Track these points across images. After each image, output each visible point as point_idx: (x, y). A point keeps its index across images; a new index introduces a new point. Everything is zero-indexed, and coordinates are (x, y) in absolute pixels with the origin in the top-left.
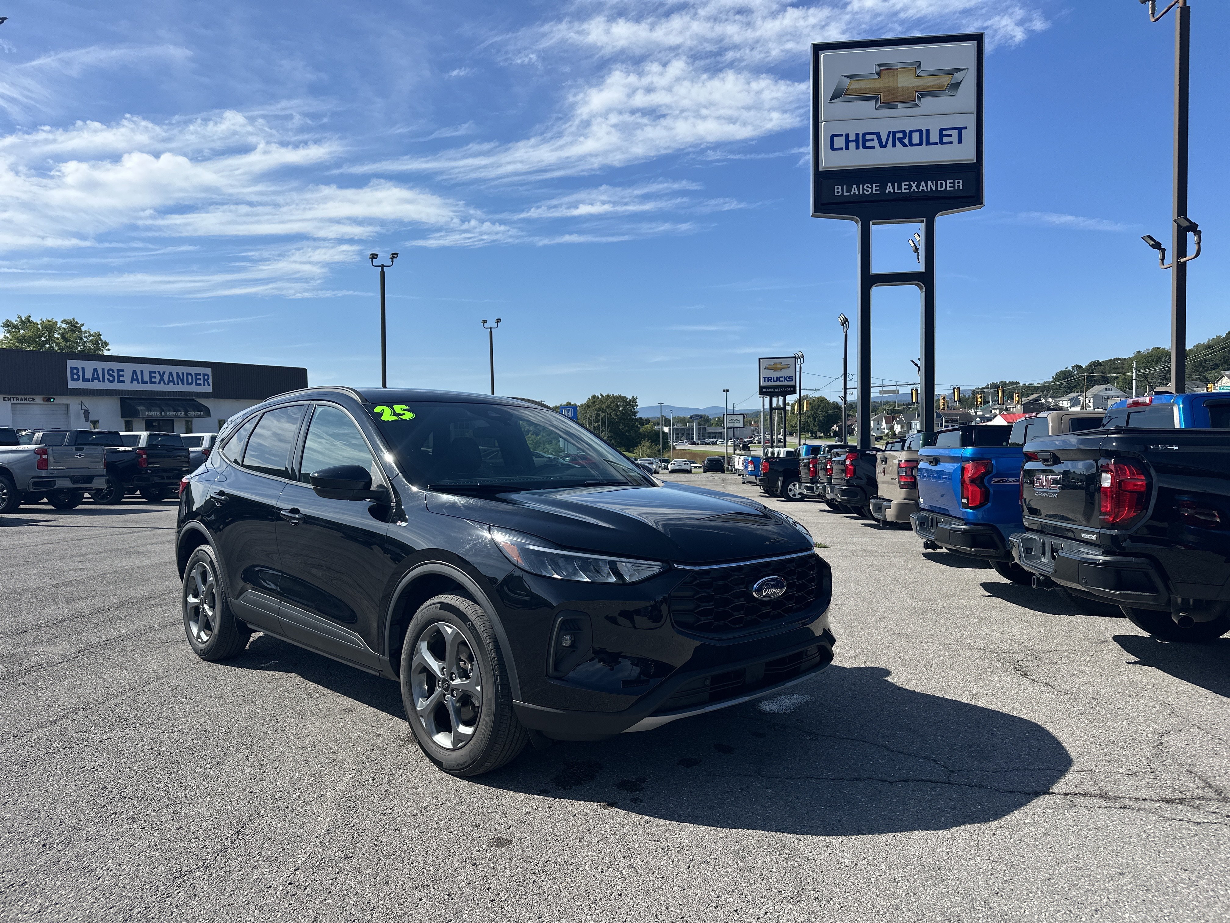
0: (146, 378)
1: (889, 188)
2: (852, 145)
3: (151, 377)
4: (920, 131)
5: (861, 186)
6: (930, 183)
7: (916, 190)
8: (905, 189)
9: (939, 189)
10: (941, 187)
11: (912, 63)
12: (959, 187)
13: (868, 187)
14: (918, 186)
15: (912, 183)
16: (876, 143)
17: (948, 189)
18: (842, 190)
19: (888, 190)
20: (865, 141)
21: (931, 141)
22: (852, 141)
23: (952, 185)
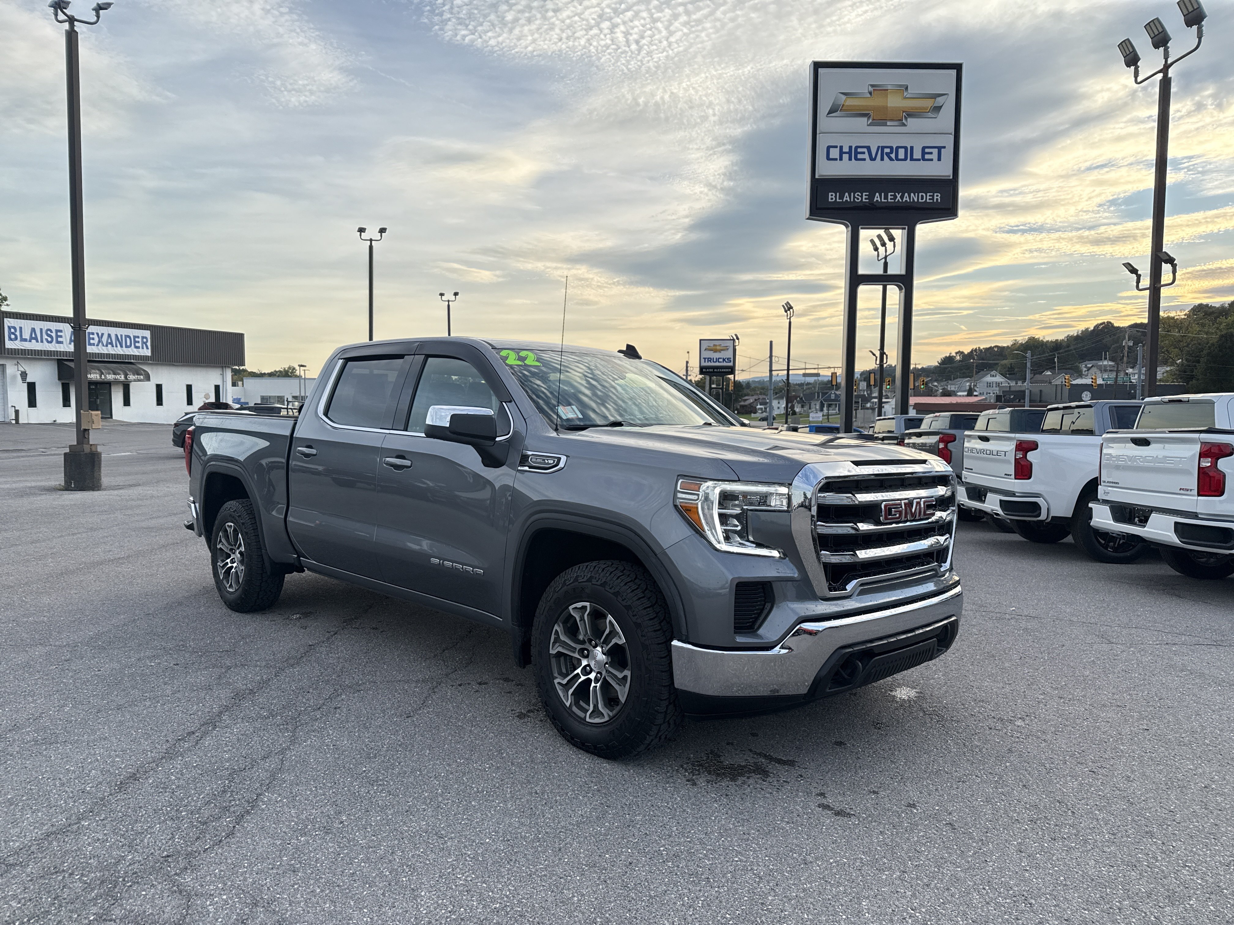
1: (877, 198)
2: (846, 157)
3: (90, 339)
4: (906, 148)
5: (852, 194)
6: (912, 195)
7: (900, 200)
8: (891, 199)
9: (920, 201)
10: (922, 199)
11: (901, 86)
12: (937, 199)
13: (858, 195)
14: (902, 197)
15: (897, 194)
16: (866, 156)
17: (928, 201)
18: (836, 197)
19: (875, 199)
20: (857, 153)
21: (915, 157)
22: (846, 153)
23: (931, 197)
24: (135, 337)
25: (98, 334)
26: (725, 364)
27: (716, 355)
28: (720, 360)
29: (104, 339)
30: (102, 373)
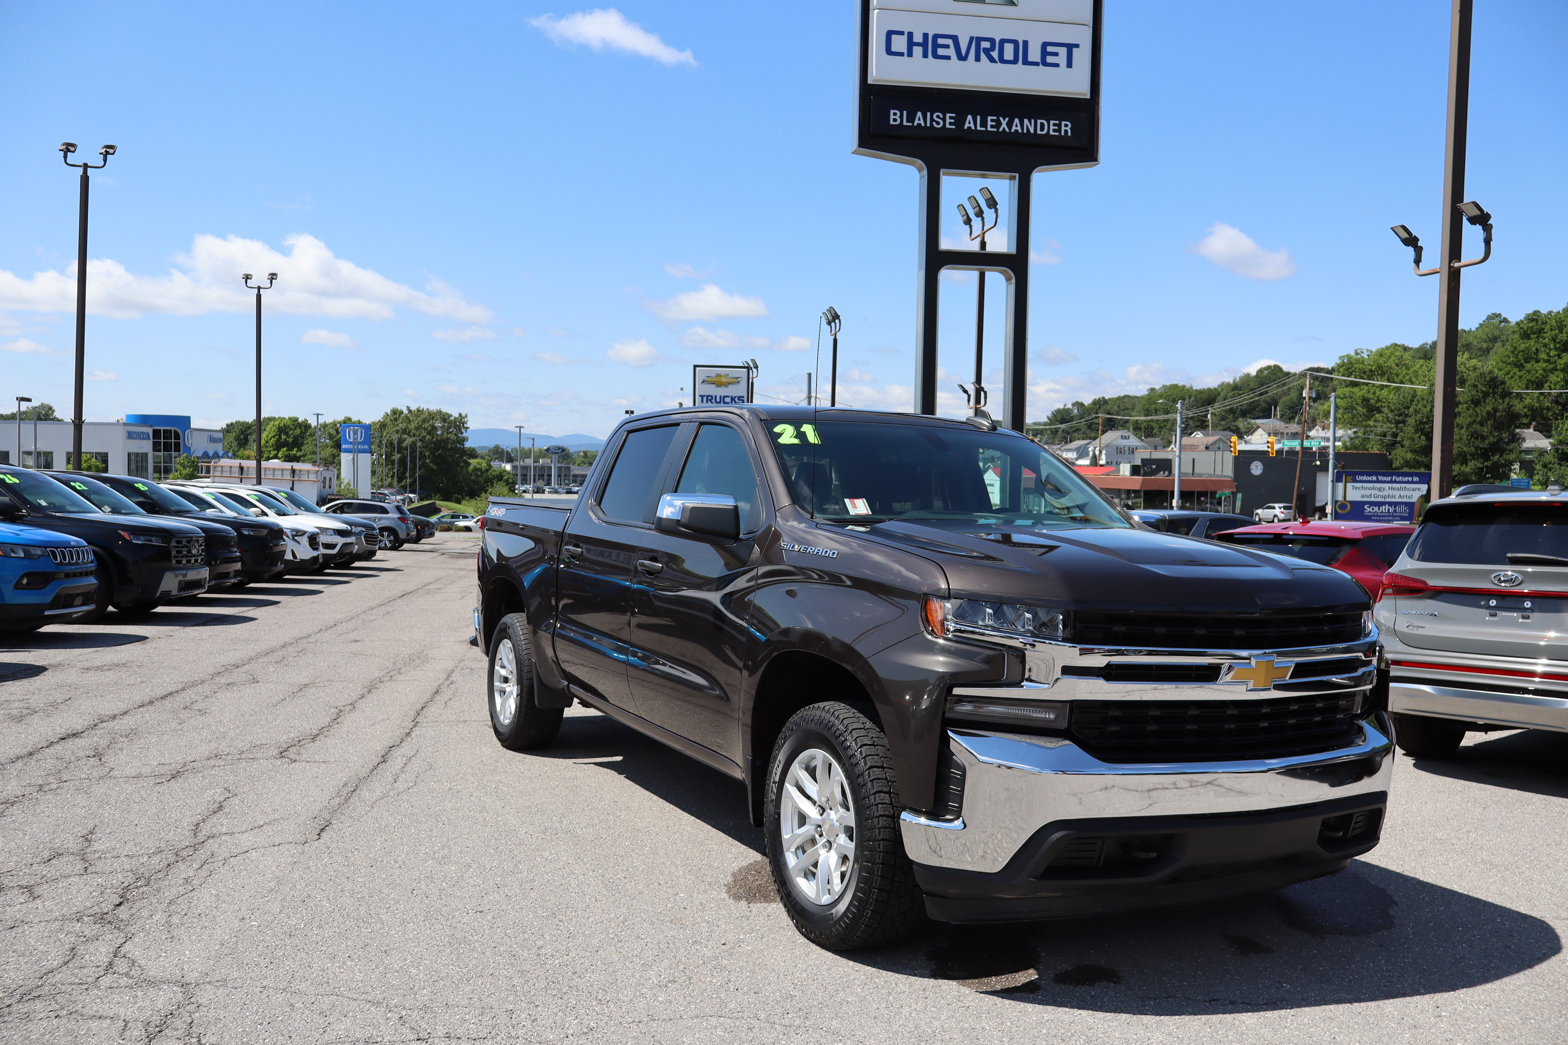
1: (969, 123)
2: (918, 51)
4: (1015, 43)
5: (929, 114)
6: (1026, 121)
7: (1007, 130)
8: (992, 126)
9: (1039, 132)
10: (1042, 129)
12: (1066, 131)
13: (938, 117)
14: (1010, 125)
15: (1001, 119)
16: (951, 52)
17: (1051, 133)
18: (901, 117)
19: (967, 126)
20: (936, 46)
21: (1030, 59)
22: (918, 44)
23: (1056, 128)
27: (718, 392)
28: (727, 400)
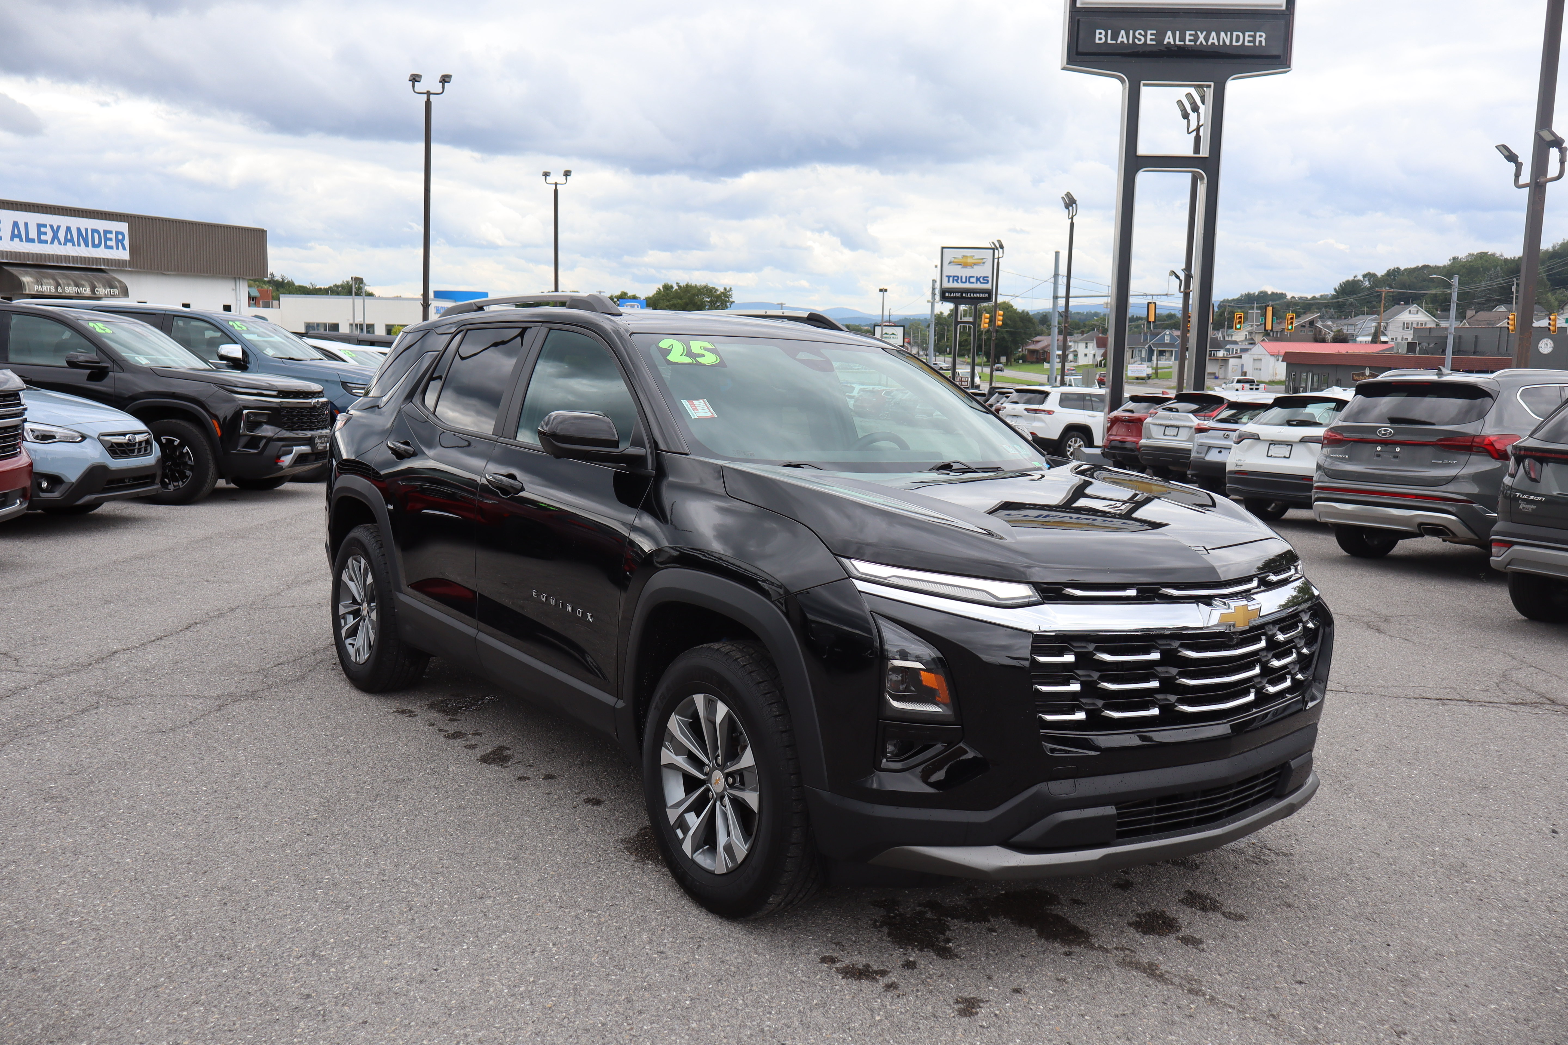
0: (33, 234)
1: (1169, 38)
3: (40, 233)
5: (1131, 32)
6: (1222, 34)
7: (1204, 43)
8: (1190, 41)
9: (1234, 43)
10: (1237, 41)
12: (1260, 42)
13: (1140, 34)
14: (1207, 39)
15: (1199, 33)
17: (1246, 44)
18: (1106, 36)
19: (1166, 40)
23: (1251, 39)
24: (106, 232)
25: (51, 226)
26: (979, 286)
27: (964, 273)
28: (972, 280)
29: (61, 235)
30: (58, 285)
